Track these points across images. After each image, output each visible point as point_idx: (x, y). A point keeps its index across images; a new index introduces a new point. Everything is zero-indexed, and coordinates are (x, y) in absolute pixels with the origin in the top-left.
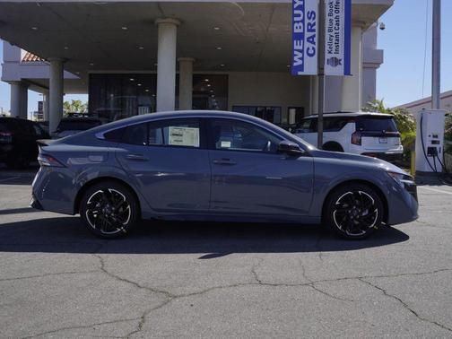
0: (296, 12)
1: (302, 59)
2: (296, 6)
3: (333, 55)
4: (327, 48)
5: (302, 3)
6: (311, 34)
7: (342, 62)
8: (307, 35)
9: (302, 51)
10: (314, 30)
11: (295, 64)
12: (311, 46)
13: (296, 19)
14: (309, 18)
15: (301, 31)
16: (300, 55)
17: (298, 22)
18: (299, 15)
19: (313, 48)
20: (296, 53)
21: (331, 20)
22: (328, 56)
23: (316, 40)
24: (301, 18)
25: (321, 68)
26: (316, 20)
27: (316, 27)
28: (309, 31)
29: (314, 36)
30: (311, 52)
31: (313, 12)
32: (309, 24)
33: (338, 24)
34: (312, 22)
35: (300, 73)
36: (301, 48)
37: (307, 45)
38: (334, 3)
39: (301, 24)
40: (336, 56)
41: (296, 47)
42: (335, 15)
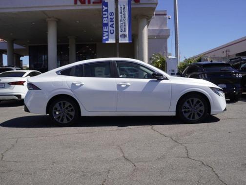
0: (104, 13)
1: (108, 35)
2: (104, 10)
3: (123, 33)
4: (119, 29)
5: (107, 8)
6: (112, 23)
7: (127, 36)
8: (110, 23)
9: (107, 32)
10: (113, 21)
11: (104, 38)
12: (112, 29)
13: (104, 16)
14: (111, 16)
15: (107, 22)
16: (107, 33)
17: (105, 18)
18: (105, 14)
19: (113, 30)
20: (104, 33)
21: (121, 16)
22: (120, 33)
23: (114, 26)
24: (107, 16)
25: (117, 40)
26: (114, 16)
27: (114, 20)
28: (111, 21)
29: (113, 24)
30: (112, 32)
31: (112, 13)
32: (111, 18)
33: (125, 18)
34: (112, 17)
35: (107, 42)
36: (107, 30)
37: (110, 28)
38: (123, 8)
39: (107, 19)
40: (125, 33)
41: (104, 30)
42: (123, 13)
